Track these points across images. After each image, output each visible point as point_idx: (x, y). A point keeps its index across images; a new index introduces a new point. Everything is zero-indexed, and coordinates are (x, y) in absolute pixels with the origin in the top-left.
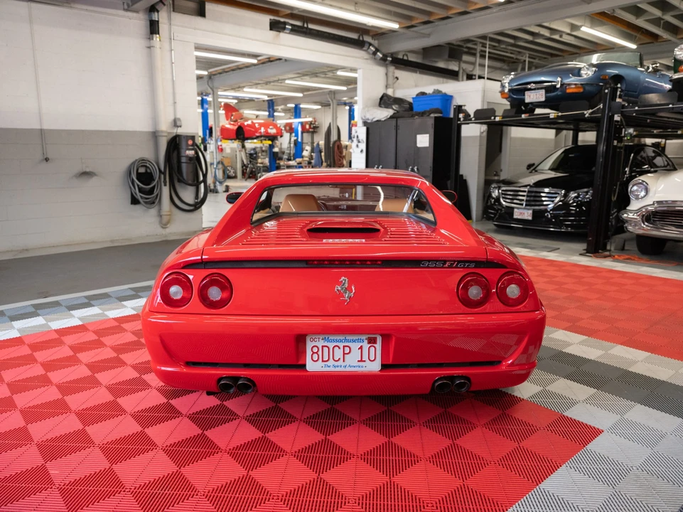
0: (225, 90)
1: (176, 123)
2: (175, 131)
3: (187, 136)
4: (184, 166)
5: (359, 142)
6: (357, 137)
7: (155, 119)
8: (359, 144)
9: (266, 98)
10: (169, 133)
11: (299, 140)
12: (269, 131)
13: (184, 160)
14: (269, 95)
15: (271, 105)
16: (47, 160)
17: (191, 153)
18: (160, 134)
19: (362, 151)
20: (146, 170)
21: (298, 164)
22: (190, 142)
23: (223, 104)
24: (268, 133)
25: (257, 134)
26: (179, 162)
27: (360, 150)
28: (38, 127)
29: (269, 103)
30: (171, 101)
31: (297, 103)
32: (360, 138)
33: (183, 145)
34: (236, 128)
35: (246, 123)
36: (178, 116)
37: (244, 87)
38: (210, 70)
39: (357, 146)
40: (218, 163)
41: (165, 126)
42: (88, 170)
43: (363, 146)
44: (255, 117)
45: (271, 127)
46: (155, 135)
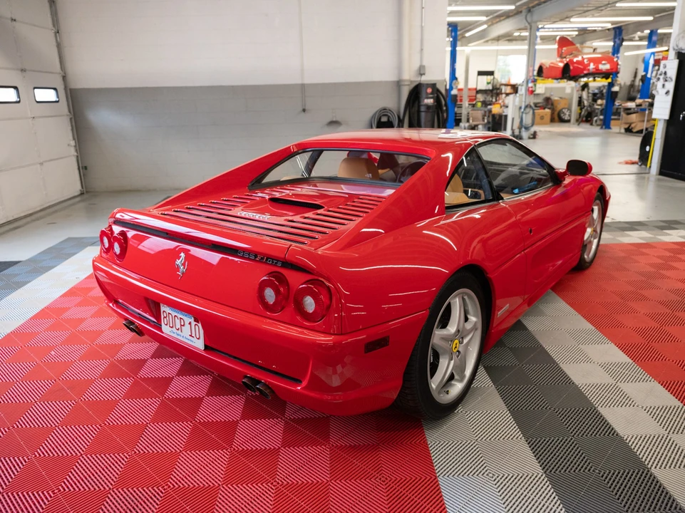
0: (554, 22)
1: (421, 71)
2: (419, 79)
3: (427, 84)
4: (423, 115)
5: (666, 81)
6: (665, 73)
7: (400, 69)
8: (666, 84)
9: (609, 26)
10: (411, 82)
11: (649, 76)
12: (601, 67)
13: (423, 109)
14: (613, 23)
15: (619, 33)
16: (304, 110)
17: (430, 101)
18: (403, 83)
19: (667, 93)
20: (388, 120)
21: (637, 106)
22: (429, 90)
23: (558, 38)
24: (598, 70)
25: (585, 72)
26: (419, 112)
27: (665, 91)
28: (299, 82)
29: (615, 32)
30: (418, 48)
31: (652, 29)
32: (668, 75)
33: (423, 94)
34: (561, 65)
35: (575, 60)
36: (424, 63)
37: (571, 17)
38: (518, 4)
39: (664, 85)
40: (526, 107)
41: (409, 76)
42: (334, 120)
43: (671, 86)
44: (592, 50)
45: (603, 62)
46: (398, 84)
